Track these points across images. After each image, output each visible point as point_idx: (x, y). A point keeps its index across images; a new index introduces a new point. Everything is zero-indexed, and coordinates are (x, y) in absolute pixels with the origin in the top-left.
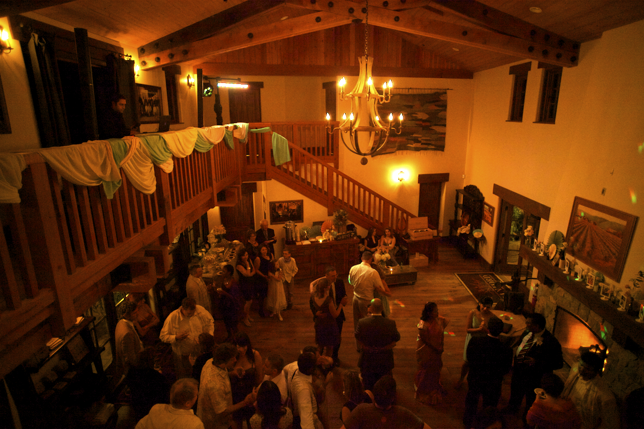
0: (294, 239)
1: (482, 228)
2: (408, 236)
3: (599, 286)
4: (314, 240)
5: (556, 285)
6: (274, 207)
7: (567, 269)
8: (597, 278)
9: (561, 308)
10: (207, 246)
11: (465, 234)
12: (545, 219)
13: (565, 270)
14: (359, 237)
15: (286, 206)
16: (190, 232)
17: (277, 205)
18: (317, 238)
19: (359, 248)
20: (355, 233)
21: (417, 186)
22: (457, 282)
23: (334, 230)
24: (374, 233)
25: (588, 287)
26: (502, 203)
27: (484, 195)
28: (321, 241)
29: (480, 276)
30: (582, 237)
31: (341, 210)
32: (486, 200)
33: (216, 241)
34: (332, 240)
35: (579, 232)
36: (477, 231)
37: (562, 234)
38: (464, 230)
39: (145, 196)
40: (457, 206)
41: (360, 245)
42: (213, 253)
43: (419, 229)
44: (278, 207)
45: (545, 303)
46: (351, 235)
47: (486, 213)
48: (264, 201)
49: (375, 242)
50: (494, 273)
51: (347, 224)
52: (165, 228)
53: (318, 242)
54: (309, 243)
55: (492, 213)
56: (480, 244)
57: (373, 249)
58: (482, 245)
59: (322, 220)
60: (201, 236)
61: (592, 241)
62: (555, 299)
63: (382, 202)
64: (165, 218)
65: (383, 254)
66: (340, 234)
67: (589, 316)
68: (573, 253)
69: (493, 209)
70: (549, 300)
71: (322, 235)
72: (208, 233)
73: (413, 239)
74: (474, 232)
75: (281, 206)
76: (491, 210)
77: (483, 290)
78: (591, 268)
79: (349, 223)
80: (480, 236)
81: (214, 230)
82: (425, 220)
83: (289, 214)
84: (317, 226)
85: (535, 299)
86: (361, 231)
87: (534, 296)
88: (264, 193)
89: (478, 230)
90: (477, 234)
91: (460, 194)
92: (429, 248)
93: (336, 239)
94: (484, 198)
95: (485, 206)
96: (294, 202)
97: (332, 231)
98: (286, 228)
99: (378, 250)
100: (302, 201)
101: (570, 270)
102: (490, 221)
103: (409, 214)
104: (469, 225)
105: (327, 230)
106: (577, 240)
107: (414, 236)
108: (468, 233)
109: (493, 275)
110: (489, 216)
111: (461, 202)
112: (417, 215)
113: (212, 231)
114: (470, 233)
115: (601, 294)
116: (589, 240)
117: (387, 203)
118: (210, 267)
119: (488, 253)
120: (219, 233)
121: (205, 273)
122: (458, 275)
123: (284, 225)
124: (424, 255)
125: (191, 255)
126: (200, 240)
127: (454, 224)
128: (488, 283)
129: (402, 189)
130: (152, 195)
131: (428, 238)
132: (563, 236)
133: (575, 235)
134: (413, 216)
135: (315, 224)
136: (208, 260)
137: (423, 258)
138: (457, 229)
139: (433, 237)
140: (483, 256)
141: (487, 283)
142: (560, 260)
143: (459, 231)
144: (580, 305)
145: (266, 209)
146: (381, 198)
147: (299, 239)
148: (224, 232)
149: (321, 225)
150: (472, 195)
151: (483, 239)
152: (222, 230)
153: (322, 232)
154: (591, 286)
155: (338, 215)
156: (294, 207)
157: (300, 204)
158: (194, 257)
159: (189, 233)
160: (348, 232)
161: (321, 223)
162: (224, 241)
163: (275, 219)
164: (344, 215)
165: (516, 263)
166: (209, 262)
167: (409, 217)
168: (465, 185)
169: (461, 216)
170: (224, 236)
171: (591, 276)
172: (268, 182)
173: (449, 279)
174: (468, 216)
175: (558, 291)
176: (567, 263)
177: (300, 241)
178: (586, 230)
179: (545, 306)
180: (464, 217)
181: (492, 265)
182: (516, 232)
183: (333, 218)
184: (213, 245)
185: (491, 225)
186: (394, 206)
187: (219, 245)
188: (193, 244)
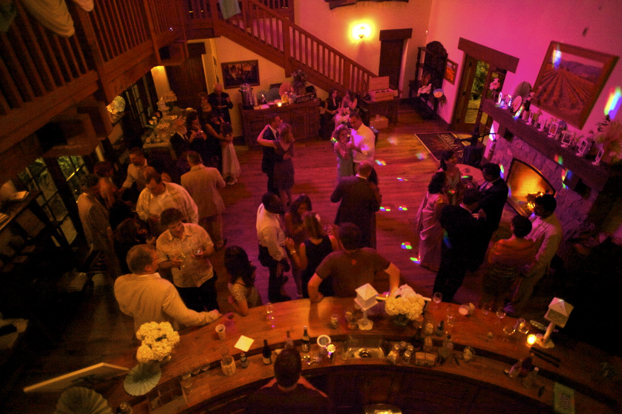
0: (251, 104)
1: (443, 87)
2: (369, 97)
3: (561, 134)
4: (272, 104)
5: (515, 137)
6: (226, 68)
7: (530, 120)
8: (561, 126)
9: (517, 160)
10: (158, 115)
11: (425, 94)
12: (511, 71)
13: (528, 122)
14: (320, 100)
15: (240, 67)
16: (137, 101)
17: (230, 66)
18: (276, 101)
19: (319, 111)
20: (315, 96)
21: (378, 44)
22: (416, 141)
23: (293, 92)
24: (334, 95)
25: (550, 136)
26: (467, 58)
27: (448, 52)
28: (280, 105)
29: (438, 135)
30: (551, 86)
31: (300, 71)
32: (450, 57)
33: (167, 108)
34: (292, 104)
35: (548, 80)
36: (438, 91)
37: (530, 85)
38: (425, 90)
39: (62, 39)
40: (418, 65)
41: (321, 108)
42: (166, 121)
43: (380, 90)
44: (231, 69)
45: (502, 157)
46: (311, 97)
47: (449, 72)
48: (215, 64)
49: (335, 105)
50: (451, 132)
51: (306, 86)
52: (99, 83)
53: (276, 105)
54: (268, 107)
55: (455, 70)
56: (440, 104)
57: (334, 112)
58: (441, 105)
59: (280, 82)
60: (151, 105)
61: (561, 90)
62: (513, 151)
63: (343, 60)
64: (96, 70)
65: (345, 115)
66: (299, 96)
67: (544, 165)
68: (538, 104)
69: (457, 65)
70: (506, 154)
71: (280, 99)
72: (157, 100)
73: (374, 100)
74: (434, 92)
75: (234, 68)
76: (454, 66)
77: (441, 148)
78: (554, 118)
79: (308, 84)
80: (441, 96)
81: (164, 98)
82: (386, 79)
83: (244, 76)
84: (274, 89)
85: (492, 153)
86: (321, 94)
87: (490, 151)
88: (214, 54)
89: (439, 89)
90: (437, 94)
91: (422, 51)
92: (389, 109)
93: (295, 102)
94: (447, 55)
95: (449, 63)
96: (248, 62)
97: (291, 93)
98: (242, 92)
99: (340, 111)
100: (256, 62)
101: (533, 121)
102: (452, 79)
103: (370, 74)
104: (430, 85)
105: (286, 93)
106: (545, 90)
107: (376, 97)
108: (428, 93)
109: (450, 134)
110: (451, 74)
111: (423, 61)
112: (377, 75)
113: (162, 99)
114: (430, 94)
115: (562, 142)
116: (558, 89)
117: (348, 61)
118: (164, 136)
119: (447, 113)
120: (169, 101)
121: (159, 142)
122: (417, 135)
123: (239, 89)
124: (384, 117)
125: (143, 126)
126: (149, 110)
127: (414, 85)
128: (447, 142)
129: (363, 47)
130: (71, 38)
131: (388, 98)
132: (530, 88)
133: (544, 85)
134: (374, 76)
135: (272, 86)
136: (161, 128)
137: (384, 120)
138: (418, 89)
139: (394, 97)
140: (442, 116)
141: (445, 142)
142: (525, 112)
143: (419, 92)
144: (536, 155)
145: (218, 72)
146: (341, 56)
147: (256, 104)
148: (176, 99)
149: (279, 87)
150: (436, 51)
151: (443, 98)
152: (172, 97)
153: (280, 94)
154: (553, 135)
155: (296, 76)
156: (249, 68)
157: (255, 65)
158: (147, 129)
159: (136, 103)
160: (308, 94)
161: (278, 85)
162: (176, 109)
163: (229, 82)
164: (303, 75)
165: (474, 122)
166: (163, 130)
167: (370, 77)
168: (427, 42)
169: (422, 76)
170: (176, 104)
171: (555, 125)
172: (217, 39)
173: (408, 139)
174: (429, 76)
175: (517, 144)
176: (532, 114)
177: (258, 105)
178: (556, 78)
179: (501, 160)
180: (425, 77)
181: (450, 125)
182: (476, 90)
183: (291, 79)
184: (164, 114)
185: (453, 83)
186: (355, 65)
187: (171, 112)
188: (143, 115)
